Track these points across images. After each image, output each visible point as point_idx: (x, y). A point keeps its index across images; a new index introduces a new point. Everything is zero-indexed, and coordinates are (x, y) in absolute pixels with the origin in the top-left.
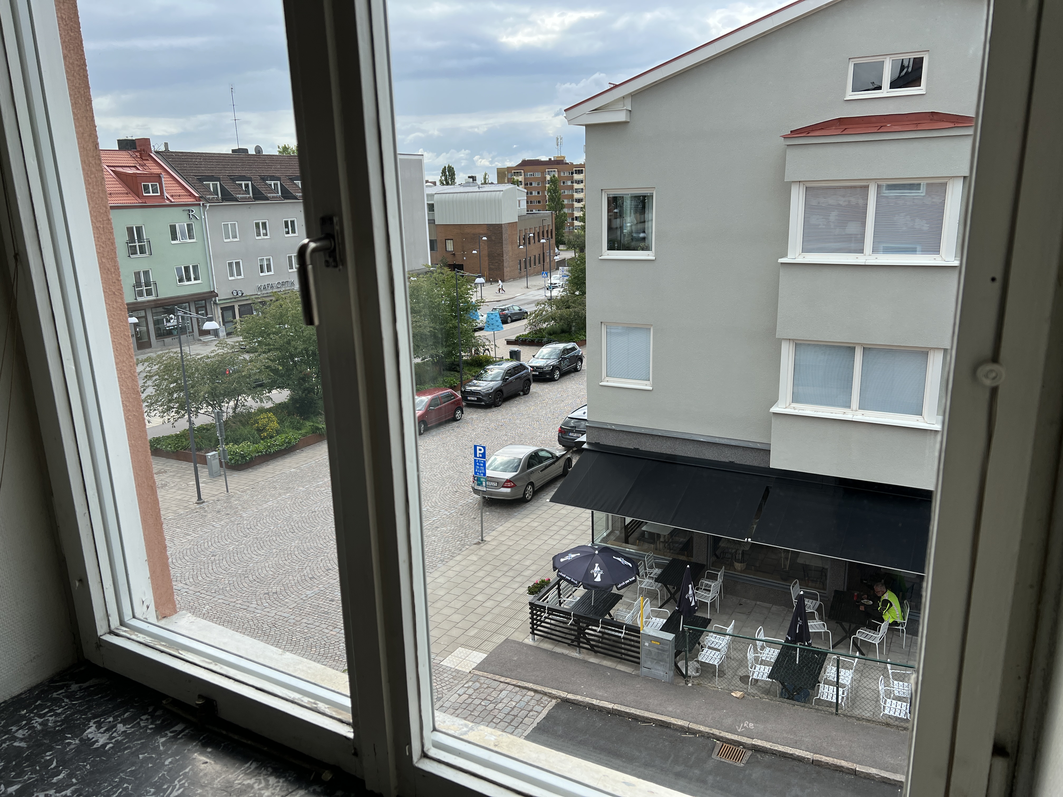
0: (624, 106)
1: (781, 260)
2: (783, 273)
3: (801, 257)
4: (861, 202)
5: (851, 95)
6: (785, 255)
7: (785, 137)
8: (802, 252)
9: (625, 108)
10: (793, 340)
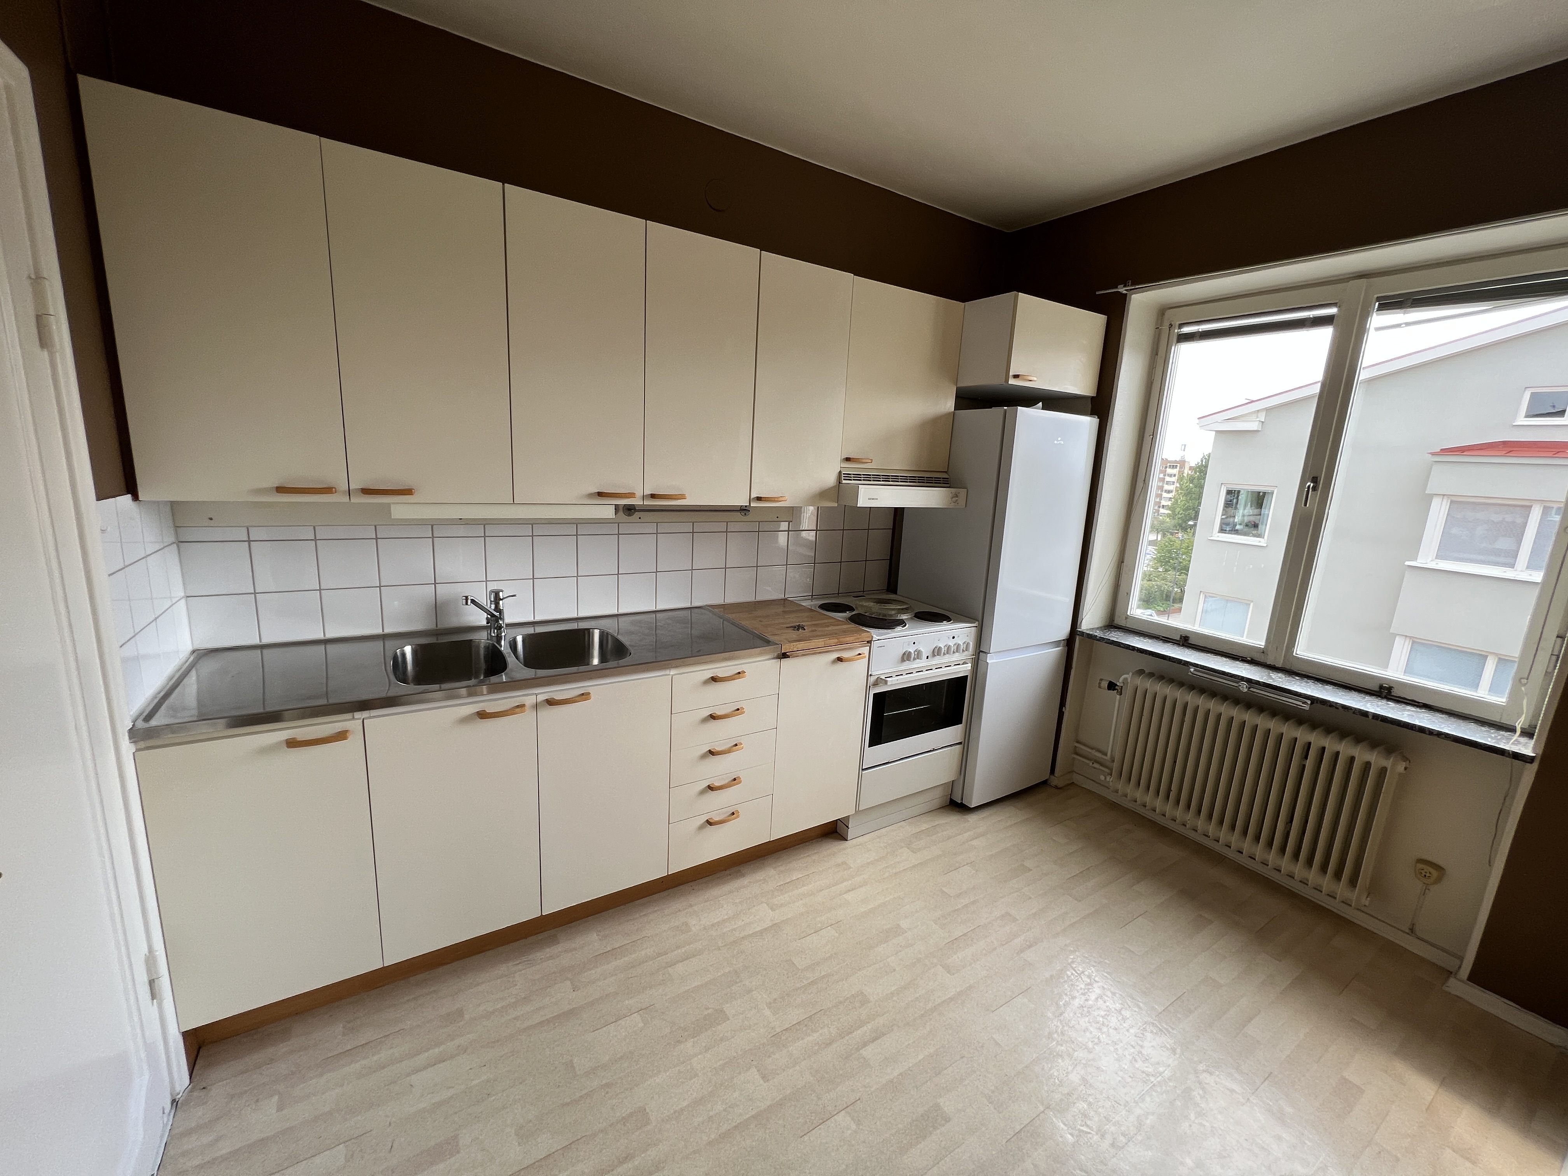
0: (1257, 417)
1: (1407, 563)
2: (1408, 575)
3: (1434, 563)
4: (1519, 520)
5: (1522, 420)
6: (1415, 559)
7: (1433, 454)
8: (1436, 558)
9: (1258, 419)
10: (1410, 637)
